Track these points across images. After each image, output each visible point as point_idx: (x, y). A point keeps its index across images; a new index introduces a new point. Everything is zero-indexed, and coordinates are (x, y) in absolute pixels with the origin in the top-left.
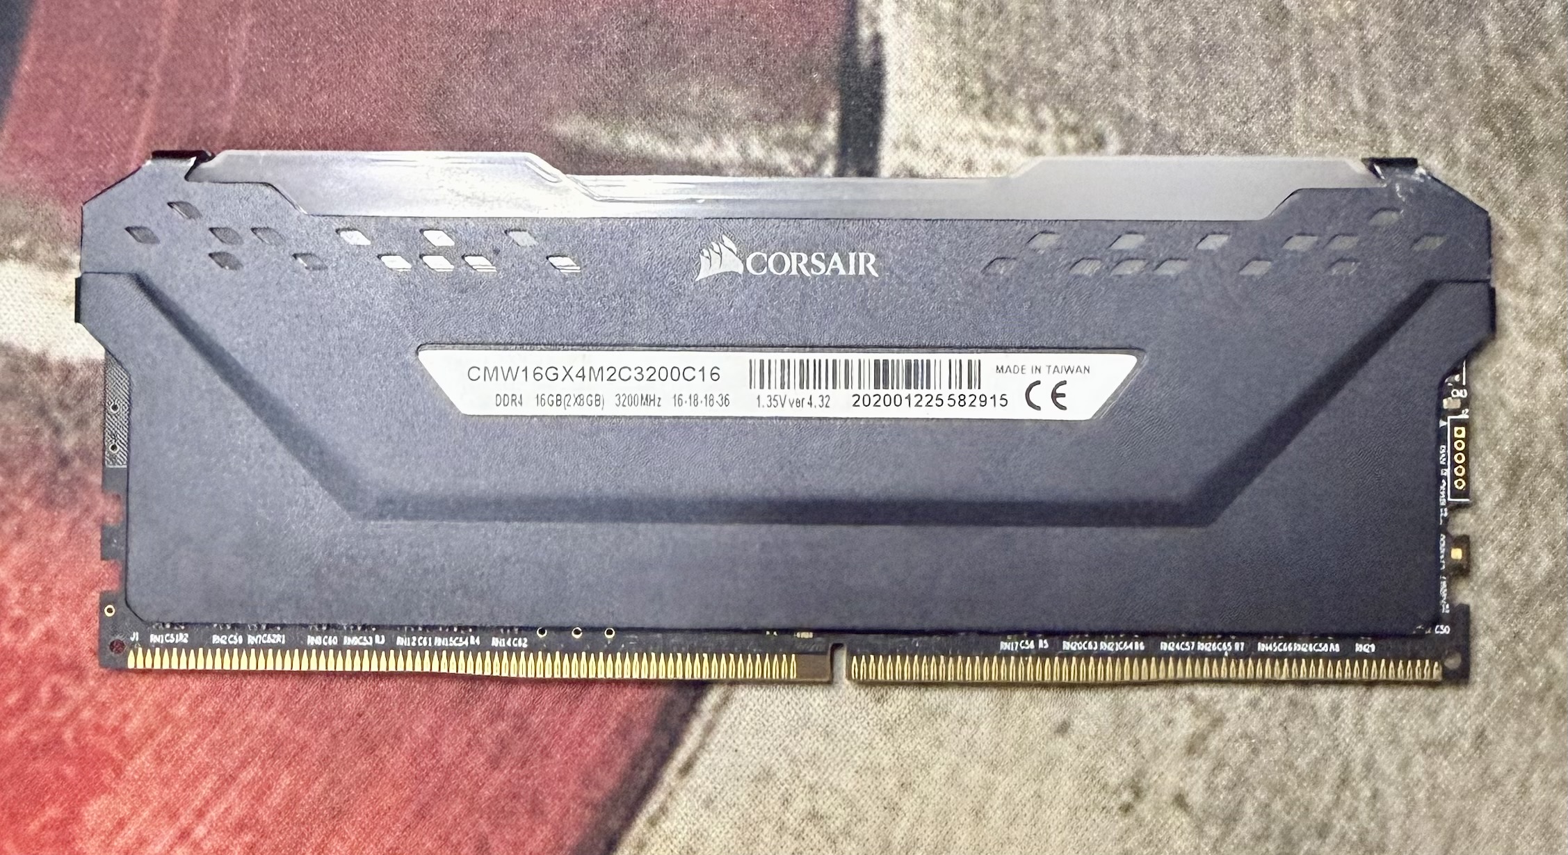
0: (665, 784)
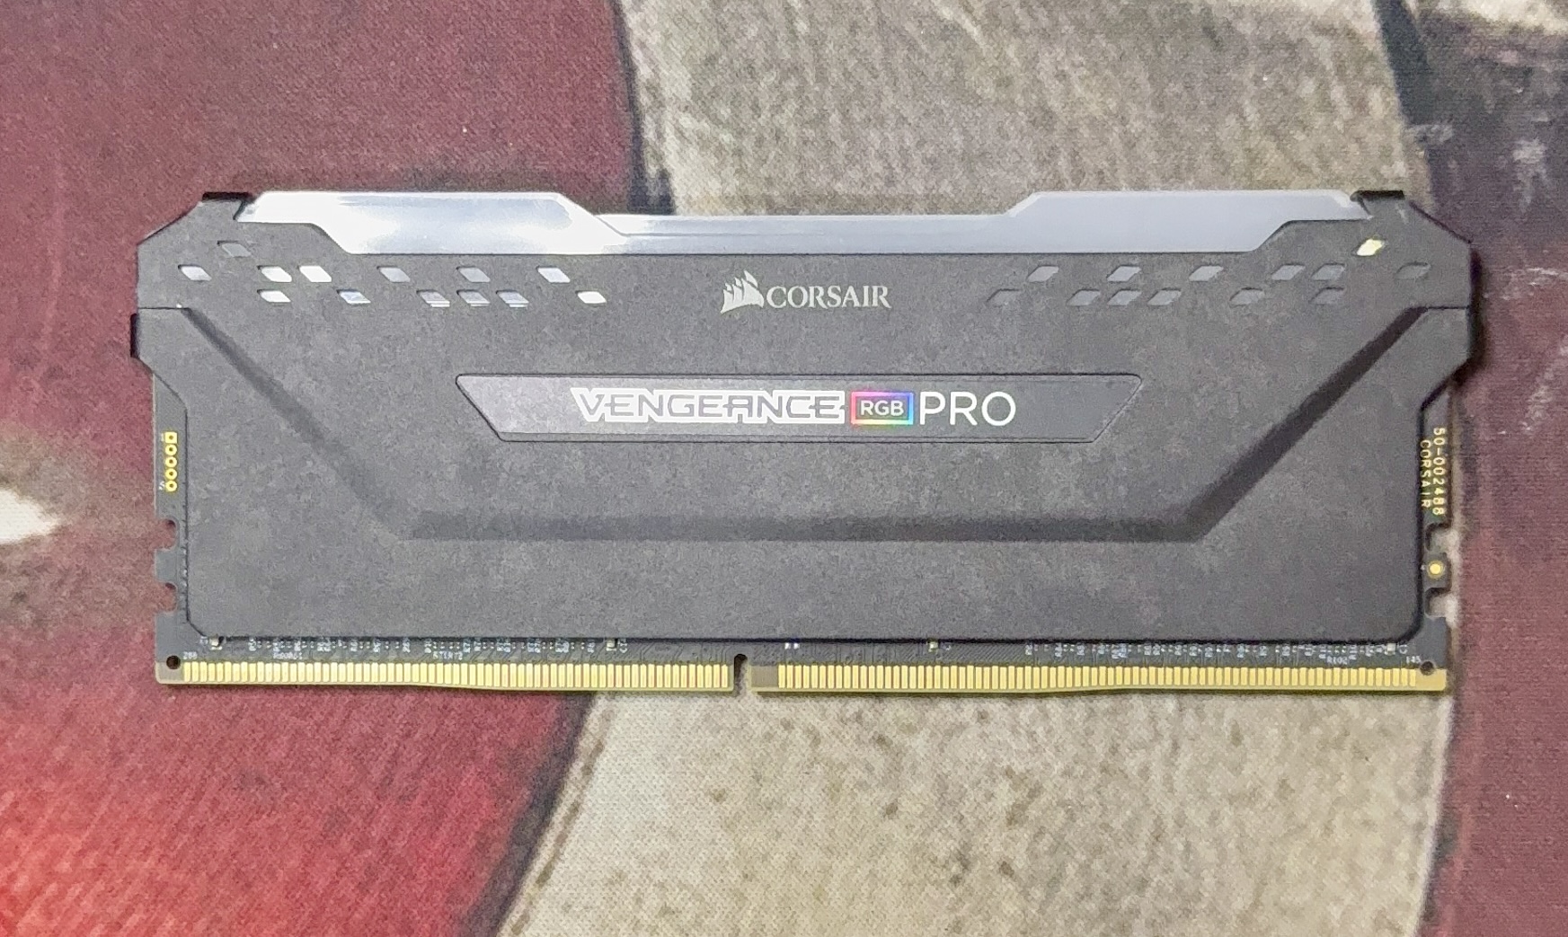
0: (525, 896)
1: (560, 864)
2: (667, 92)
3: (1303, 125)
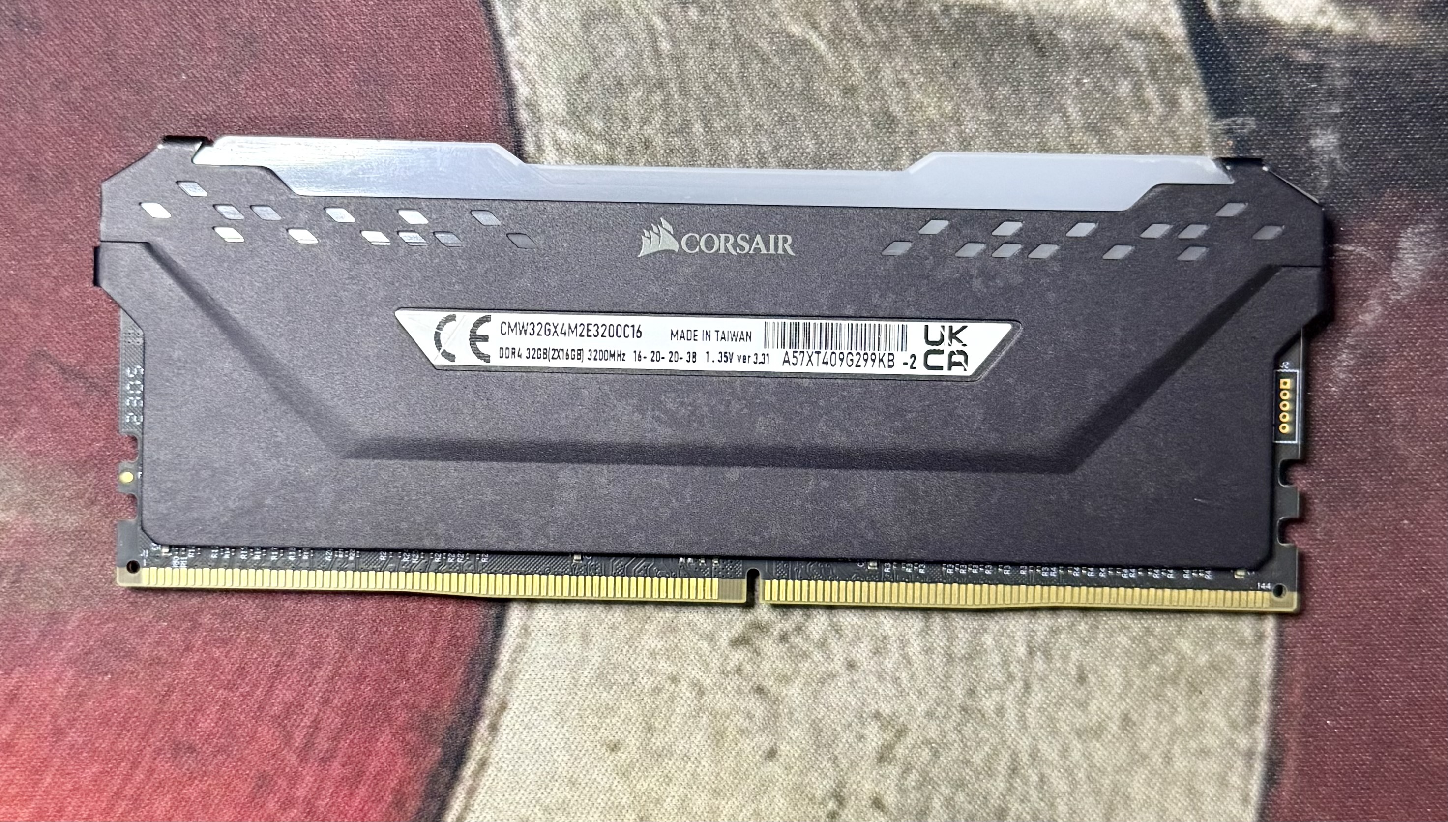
1: (471, 814)
2: (545, 108)
3: (1121, 121)
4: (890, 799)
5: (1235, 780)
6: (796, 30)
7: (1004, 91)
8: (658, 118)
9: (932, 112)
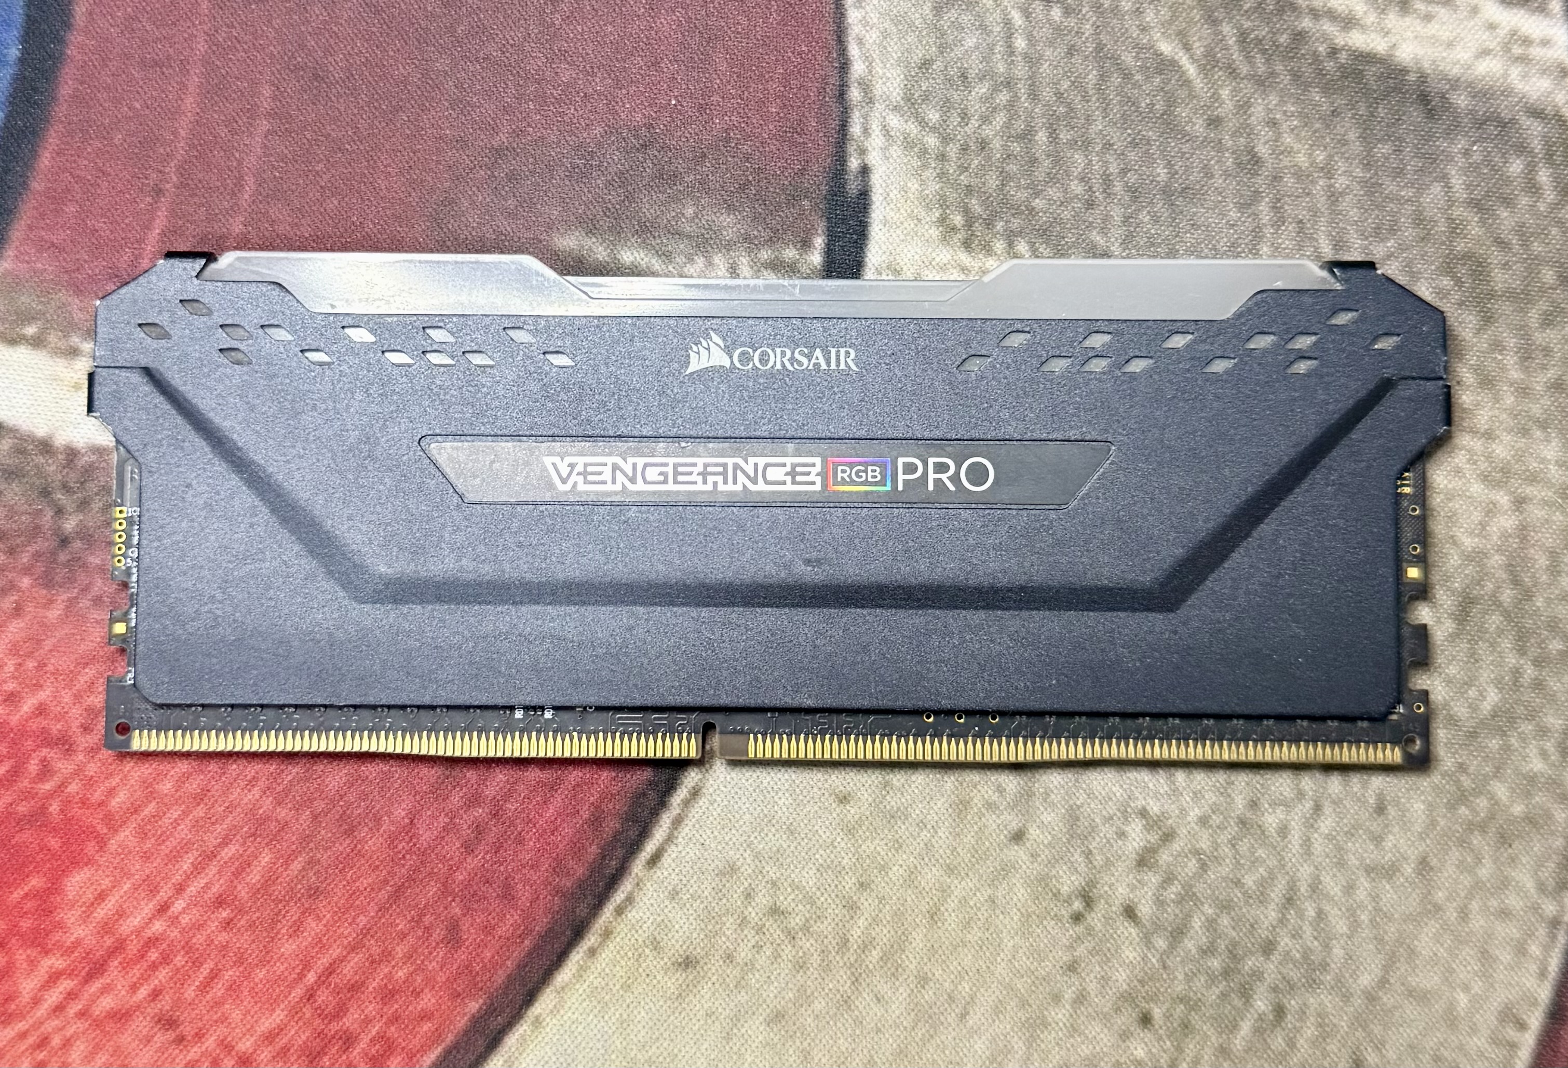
0: (633, 875)
1: (673, 847)
2: (879, 89)
3: (1508, 202)
4: (1145, 910)
5: (1535, 949)
6: (1166, 48)
7: (1383, 149)
8: (1000, 119)
9: (1302, 159)
